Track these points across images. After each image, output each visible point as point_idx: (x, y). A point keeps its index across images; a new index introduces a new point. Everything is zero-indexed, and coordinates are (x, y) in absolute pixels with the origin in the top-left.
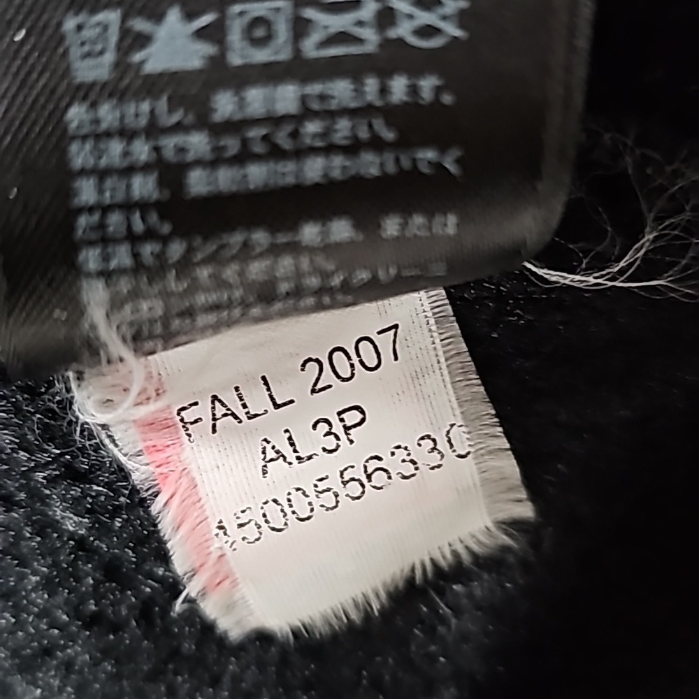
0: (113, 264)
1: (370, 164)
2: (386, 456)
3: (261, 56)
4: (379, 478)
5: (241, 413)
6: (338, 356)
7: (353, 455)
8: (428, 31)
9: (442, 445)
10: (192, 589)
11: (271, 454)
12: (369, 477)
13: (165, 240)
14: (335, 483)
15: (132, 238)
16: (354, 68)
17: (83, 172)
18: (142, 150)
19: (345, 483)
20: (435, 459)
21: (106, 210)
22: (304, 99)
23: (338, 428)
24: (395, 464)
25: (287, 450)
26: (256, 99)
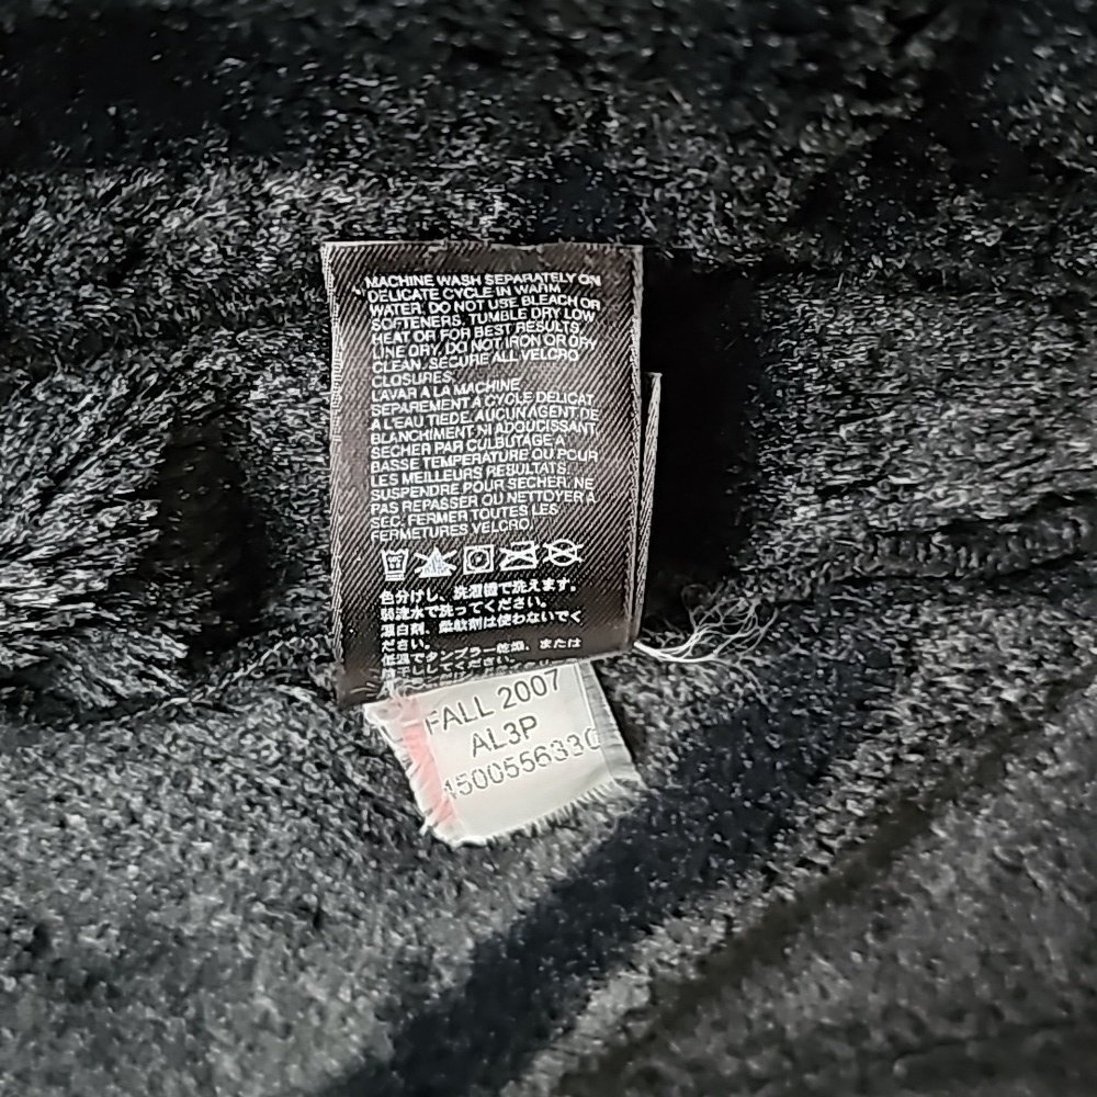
0: (399, 663)
1: (533, 618)
2: (548, 746)
3: (479, 570)
4: (543, 760)
5: (462, 718)
6: (520, 687)
7: (528, 745)
8: (561, 559)
9: (583, 742)
10: (429, 822)
11: (479, 743)
12: (537, 759)
13: (427, 652)
14: (516, 762)
15: (410, 651)
16: (526, 576)
17: (389, 622)
18: (418, 612)
19: (523, 762)
20: (578, 748)
21: (398, 639)
22: (500, 590)
23: (519, 729)
24: (554, 752)
25: (488, 741)
26: (476, 591)
